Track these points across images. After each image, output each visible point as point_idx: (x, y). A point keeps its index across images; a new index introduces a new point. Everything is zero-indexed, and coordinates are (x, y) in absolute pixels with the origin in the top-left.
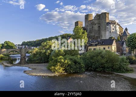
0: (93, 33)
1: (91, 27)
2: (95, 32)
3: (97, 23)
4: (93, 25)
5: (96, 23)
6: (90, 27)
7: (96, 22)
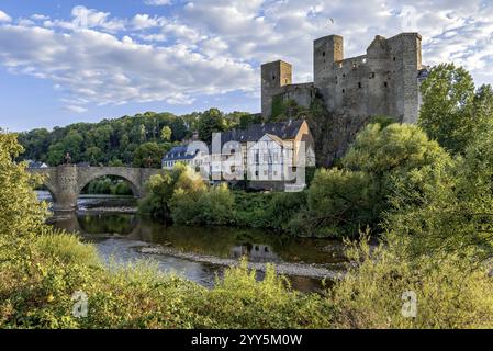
0: (363, 107)
1: (352, 85)
2: (371, 103)
3: (379, 71)
4: (364, 79)
5: (373, 70)
6: (345, 84)
7: (375, 66)
